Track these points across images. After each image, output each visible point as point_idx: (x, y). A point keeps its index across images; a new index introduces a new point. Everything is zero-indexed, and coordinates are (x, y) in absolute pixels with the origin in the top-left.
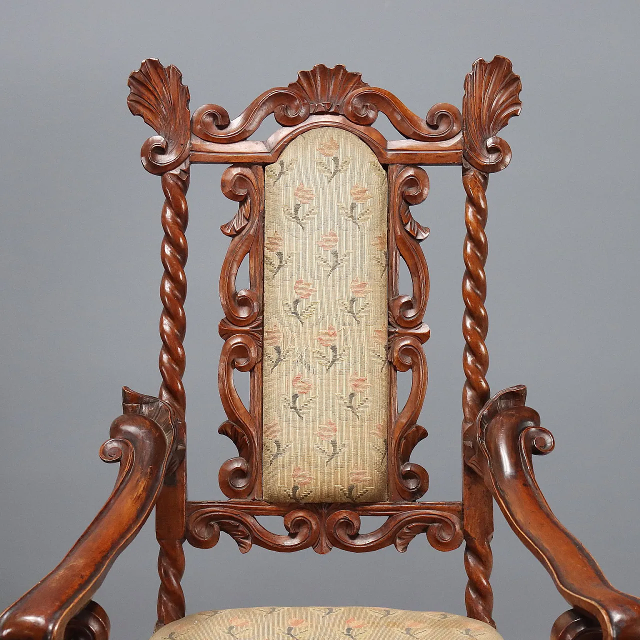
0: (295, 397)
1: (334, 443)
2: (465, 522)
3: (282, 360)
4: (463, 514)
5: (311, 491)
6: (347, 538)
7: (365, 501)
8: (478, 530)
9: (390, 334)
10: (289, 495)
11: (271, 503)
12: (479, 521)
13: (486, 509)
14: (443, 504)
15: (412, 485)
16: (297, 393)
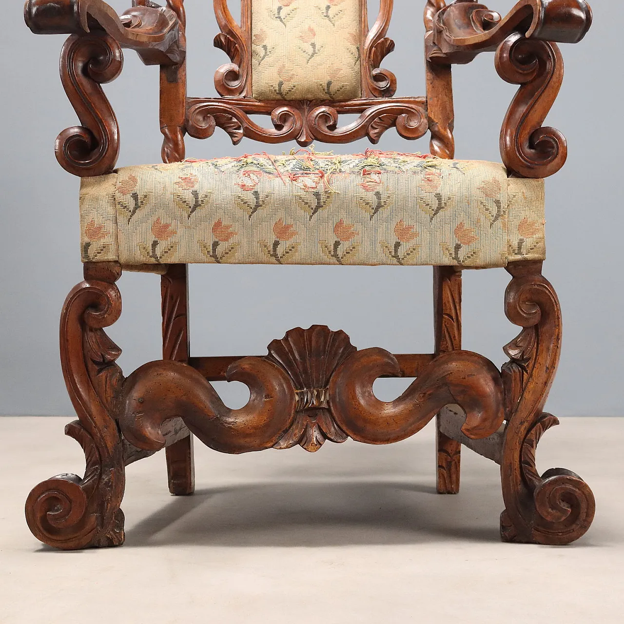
0: (280, 9)
1: (313, 45)
2: (429, 110)
4: (427, 105)
5: (294, 86)
6: (326, 129)
7: (341, 97)
8: (441, 117)
10: (275, 90)
11: (260, 101)
12: (441, 109)
13: (446, 99)
14: (409, 98)
15: (383, 84)
16: (281, 5)
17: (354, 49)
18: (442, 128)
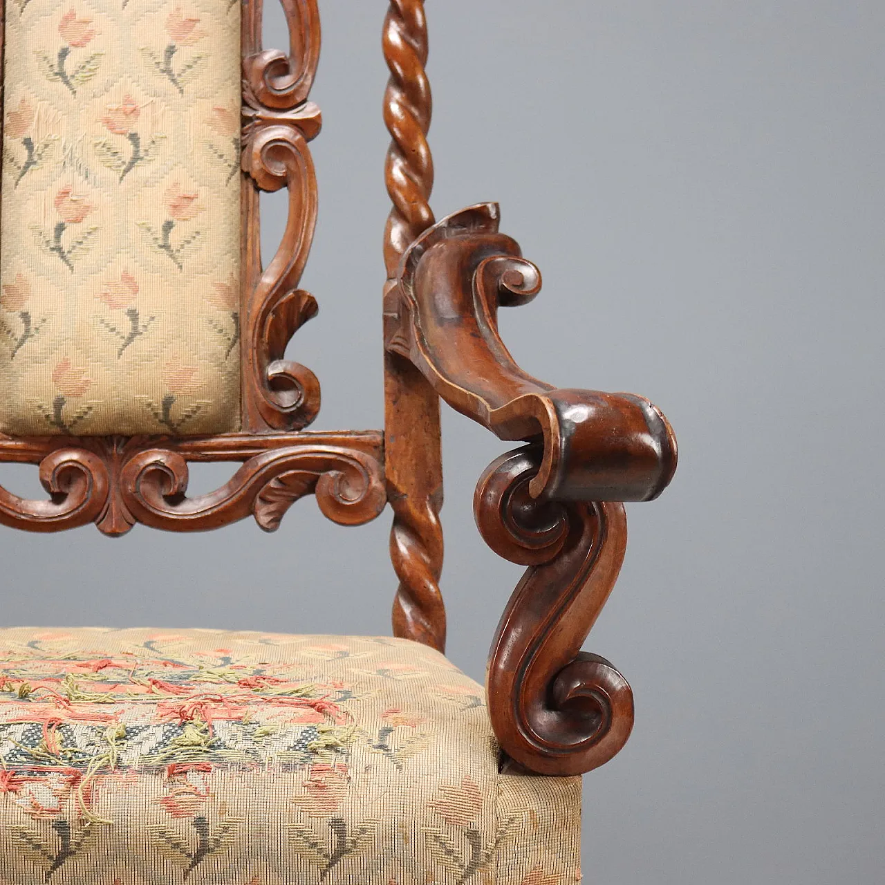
0: (60, 228)
1: (133, 315)
2: (388, 464)
3: (35, 163)
4: (384, 451)
5: (90, 408)
6: (162, 503)
7: (195, 430)
8: (413, 480)
9: (245, 120)
10: (47, 417)
11: (15, 437)
12: (414, 462)
13: (427, 438)
14: (346, 434)
15: (287, 399)
16: (63, 221)
17: (225, 320)
18: (415, 507)
